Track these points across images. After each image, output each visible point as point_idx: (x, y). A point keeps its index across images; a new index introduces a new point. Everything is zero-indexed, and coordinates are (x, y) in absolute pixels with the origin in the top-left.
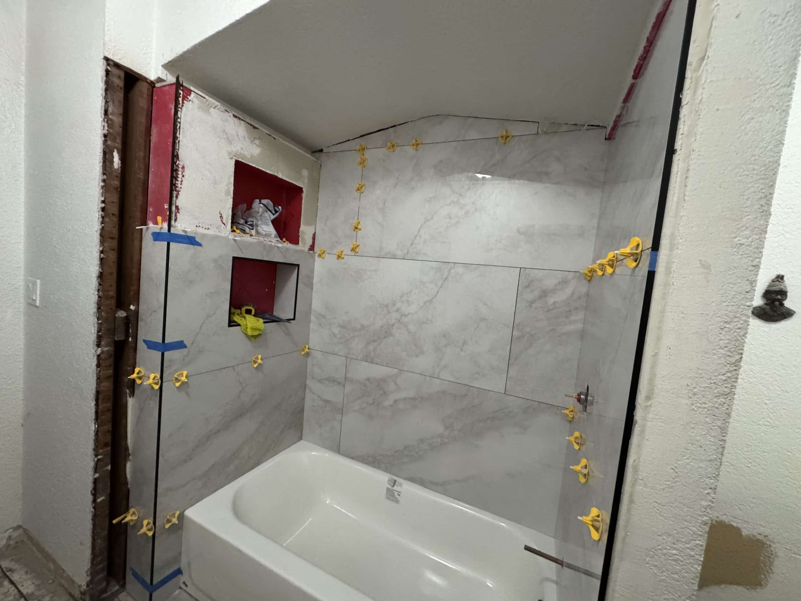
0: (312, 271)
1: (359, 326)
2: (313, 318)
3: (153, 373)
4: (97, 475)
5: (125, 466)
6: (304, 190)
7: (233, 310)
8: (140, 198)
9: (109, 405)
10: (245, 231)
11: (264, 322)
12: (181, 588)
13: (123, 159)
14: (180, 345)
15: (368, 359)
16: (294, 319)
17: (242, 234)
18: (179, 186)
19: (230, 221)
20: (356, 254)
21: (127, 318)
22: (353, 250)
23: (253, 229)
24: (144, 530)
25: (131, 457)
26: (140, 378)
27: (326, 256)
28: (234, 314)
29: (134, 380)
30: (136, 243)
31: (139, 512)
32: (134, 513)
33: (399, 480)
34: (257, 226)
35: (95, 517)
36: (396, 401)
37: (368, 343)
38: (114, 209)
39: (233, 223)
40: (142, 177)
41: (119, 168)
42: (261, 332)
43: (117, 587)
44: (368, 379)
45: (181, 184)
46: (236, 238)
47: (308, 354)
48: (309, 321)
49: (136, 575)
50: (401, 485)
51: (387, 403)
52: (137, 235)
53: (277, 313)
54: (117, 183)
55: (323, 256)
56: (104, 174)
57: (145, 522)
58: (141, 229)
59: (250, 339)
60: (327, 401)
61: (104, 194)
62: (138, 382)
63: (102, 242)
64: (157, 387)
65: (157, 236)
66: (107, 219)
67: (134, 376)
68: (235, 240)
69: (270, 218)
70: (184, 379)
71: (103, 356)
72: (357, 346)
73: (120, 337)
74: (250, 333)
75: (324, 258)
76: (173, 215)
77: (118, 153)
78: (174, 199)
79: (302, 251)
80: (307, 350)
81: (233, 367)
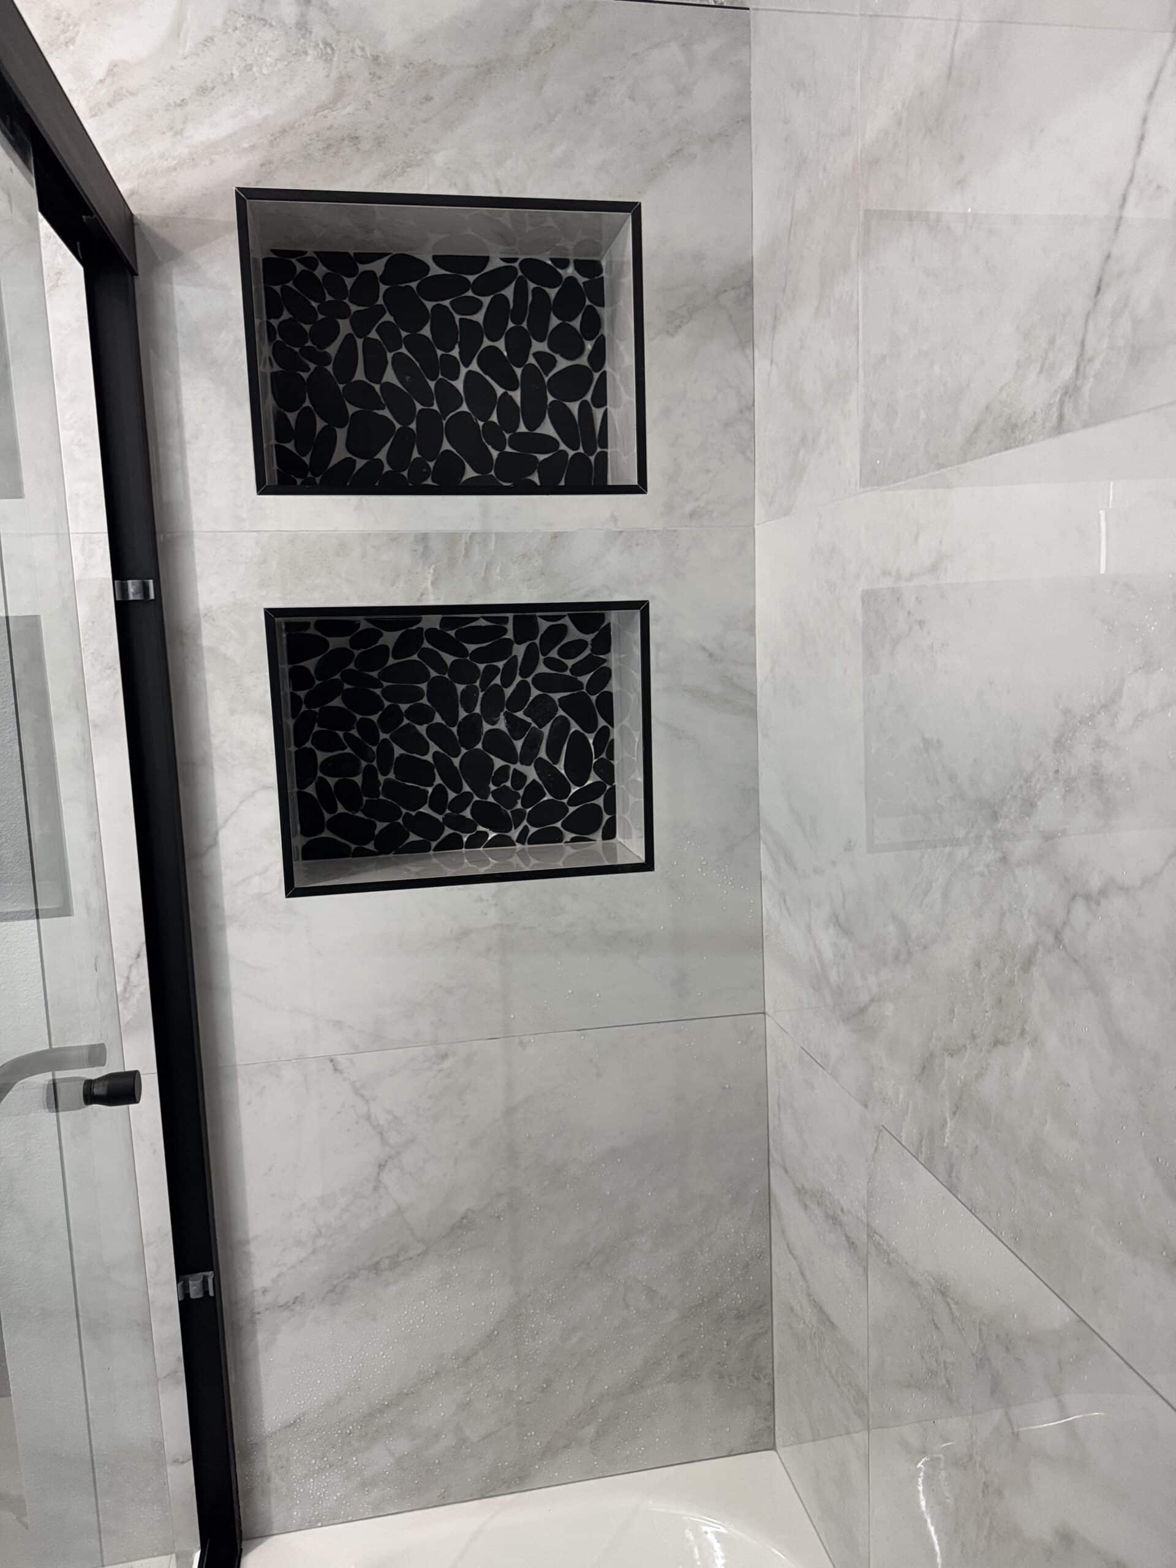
16: (648, 866)
60: (824, 1317)
81: (332, 1061)
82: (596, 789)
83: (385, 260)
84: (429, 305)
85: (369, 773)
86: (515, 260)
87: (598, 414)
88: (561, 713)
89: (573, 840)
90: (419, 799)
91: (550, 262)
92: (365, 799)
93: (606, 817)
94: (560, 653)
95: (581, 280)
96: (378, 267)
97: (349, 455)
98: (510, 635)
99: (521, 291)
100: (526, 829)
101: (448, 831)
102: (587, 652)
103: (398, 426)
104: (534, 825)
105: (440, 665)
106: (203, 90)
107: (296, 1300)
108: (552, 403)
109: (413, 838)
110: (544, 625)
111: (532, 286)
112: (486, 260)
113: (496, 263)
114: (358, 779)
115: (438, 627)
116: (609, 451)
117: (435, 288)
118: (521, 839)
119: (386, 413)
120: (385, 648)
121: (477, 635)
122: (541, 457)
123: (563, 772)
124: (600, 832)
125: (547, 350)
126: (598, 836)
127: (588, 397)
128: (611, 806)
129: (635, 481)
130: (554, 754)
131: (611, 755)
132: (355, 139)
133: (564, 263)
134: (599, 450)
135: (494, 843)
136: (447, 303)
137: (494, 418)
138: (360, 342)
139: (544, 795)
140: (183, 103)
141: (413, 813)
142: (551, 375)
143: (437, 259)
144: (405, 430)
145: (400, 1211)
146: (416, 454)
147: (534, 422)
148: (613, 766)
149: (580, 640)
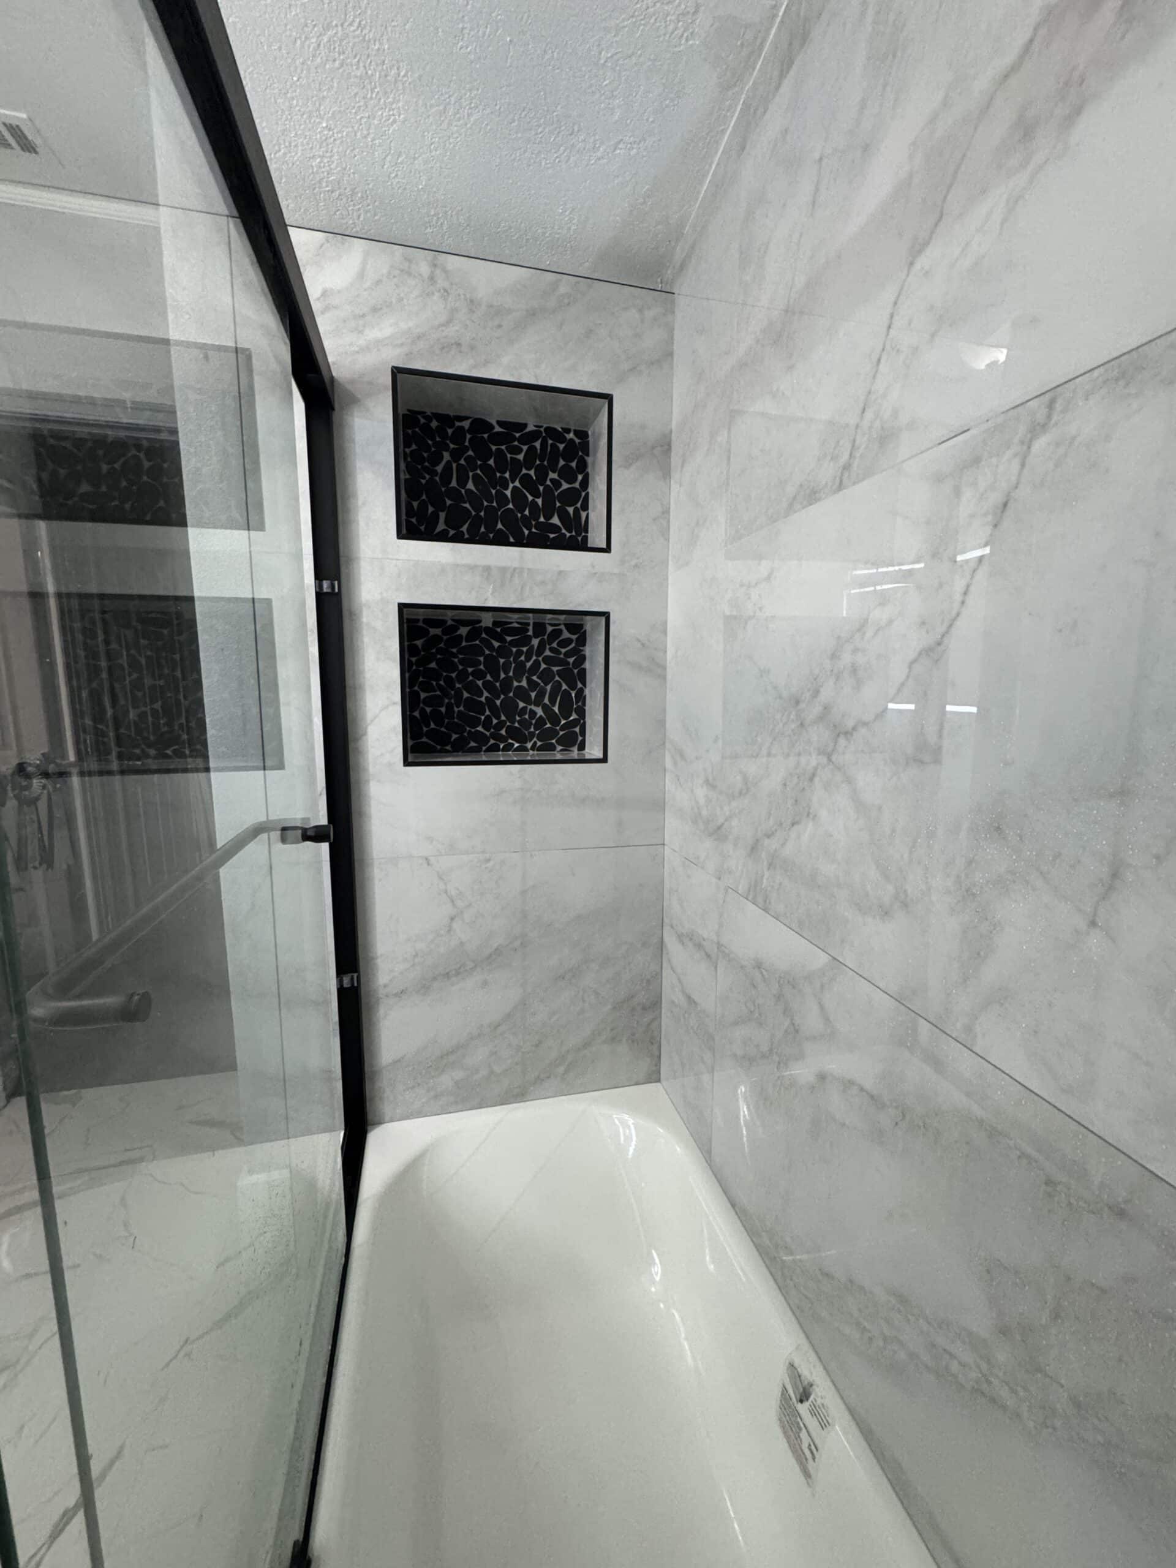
0: (661, 628)
15: (758, 894)
16: (604, 760)
36: (823, 1078)
37: (757, 842)
44: (759, 965)
50: (827, 1420)
51: (801, 1073)
60: (691, 1001)
81: (427, 859)
82: (575, 723)
83: (469, 421)
84: (494, 448)
85: (449, 707)
86: (541, 427)
87: (584, 515)
88: (557, 678)
89: (561, 750)
90: (475, 722)
91: (560, 430)
92: (446, 720)
93: (580, 738)
94: (558, 644)
95: (577, 441)
96: (466, 424)
97: (446, 528)
98: (530, 633)
99: (544, 445)
100: (535, 743)
101: (492, 742)
102: (573, 645)
103: (474, 513)
104: (540, 741)
105: (491, 647)
106: (375, 310)
107: (402, 991)
108: (559, 507)
109: (473, 744)
110: (550, 629)
111: (550, 442)
112: (525, 425)
113: (531, 428)
114: (443, 709)
115: (491, 626)
116: (589, 535)
117: (497, 438)
118: (533, 748)
119: (467, 505)
120: (460, 636)
121: (512, 631)
122: (552, 536)
123: (557, 711)
124: (576, 746)
125: (557, 478)
126: (575, 749)
127: (579, 505)
128: (583, 732)
129: (604, 546)
130: (553, 701)
131: (584, 704)
132: (459, 345)
133: (568, 431)
134: (583, 534)
135: (517, 750)
136: (503, 447)
137: (527, 512)
138: (454, 465)
139: (546, 724)
140: (363, 316)
141: (473, 730)
142: (559, 491)
143: (498, 422)
144: (478, 515)
145: (462, 944)
146: (483, 529)
147: (548, 517)
148: (585, 710)
149: (569, 638)
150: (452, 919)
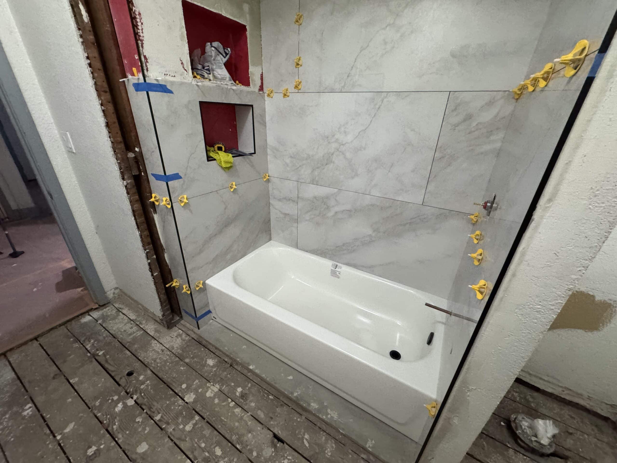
0: (264, 110)
1: (306, 156)
2: (269, 151)
3: (165, 197)
4: (149, 261)
5: (164, 257)
6: (247, 27)
7: (208, 148)
8: (114, 51)
9: (143, 219)
10: (204, 76)
11: (233, 157)
12: (212, 319)
13: (89, 11)
14: (176, 177)
15: (314, 182)
16: (255, 153)
17: (203, 80)
18: (141, 34)
19: (190, 67)
20: (299, 91)
21: (135, 158)
22: (296, 87)
23: (210, 74)
24: (184, 290)
25: (165, 251)
26: (157, 201)
27: (275, 95)
28: (209, 151)
29: (153, 203)
30: (124, 94)
31: (180, 282)
32: (176, 282)
33: (339, 265)
34: (213, 70)
35: (155, 283)
36: (336, 213)
37: (313, 170)
38: (98, 64)
39: (192, 69)
40: (109, 29)
41: (88, 22)
42: (232, 165)
43: (178, 318)
44: (315, 197)
45: (142, 33)
46: (198, 84)
47: (268, 181)
48: (266, 154)
49: (186, 312)
50: (341, 268)
51: (331, 214)
52: (122, 88)
53: (242, 149)
54: (91, 37)
55: (272, 95)
56: (79, 29)
57: (184, 286)
58: (124, 81)
59: (224, 170)
60: (286, 214)
61: (86, 51)
62: (157, 203)
63: (99, 96)
64: (169, 207)
65: (138, 87)
66: (96, 75)
67: (152, 200)
68: (197, 85)
69: (222, 61)
70: (185, 200)
71: (129, 186)
72: (306, 172)
73: (135, 172)
74: (224, 165)
75: (272, 97)
76: (144, 65)
77: (83, 4)
78: (141, 48)
79: (253, 92)
80: (267, 177)
81: (217, 192)
145: (228, 216)
150: (225, 209)
